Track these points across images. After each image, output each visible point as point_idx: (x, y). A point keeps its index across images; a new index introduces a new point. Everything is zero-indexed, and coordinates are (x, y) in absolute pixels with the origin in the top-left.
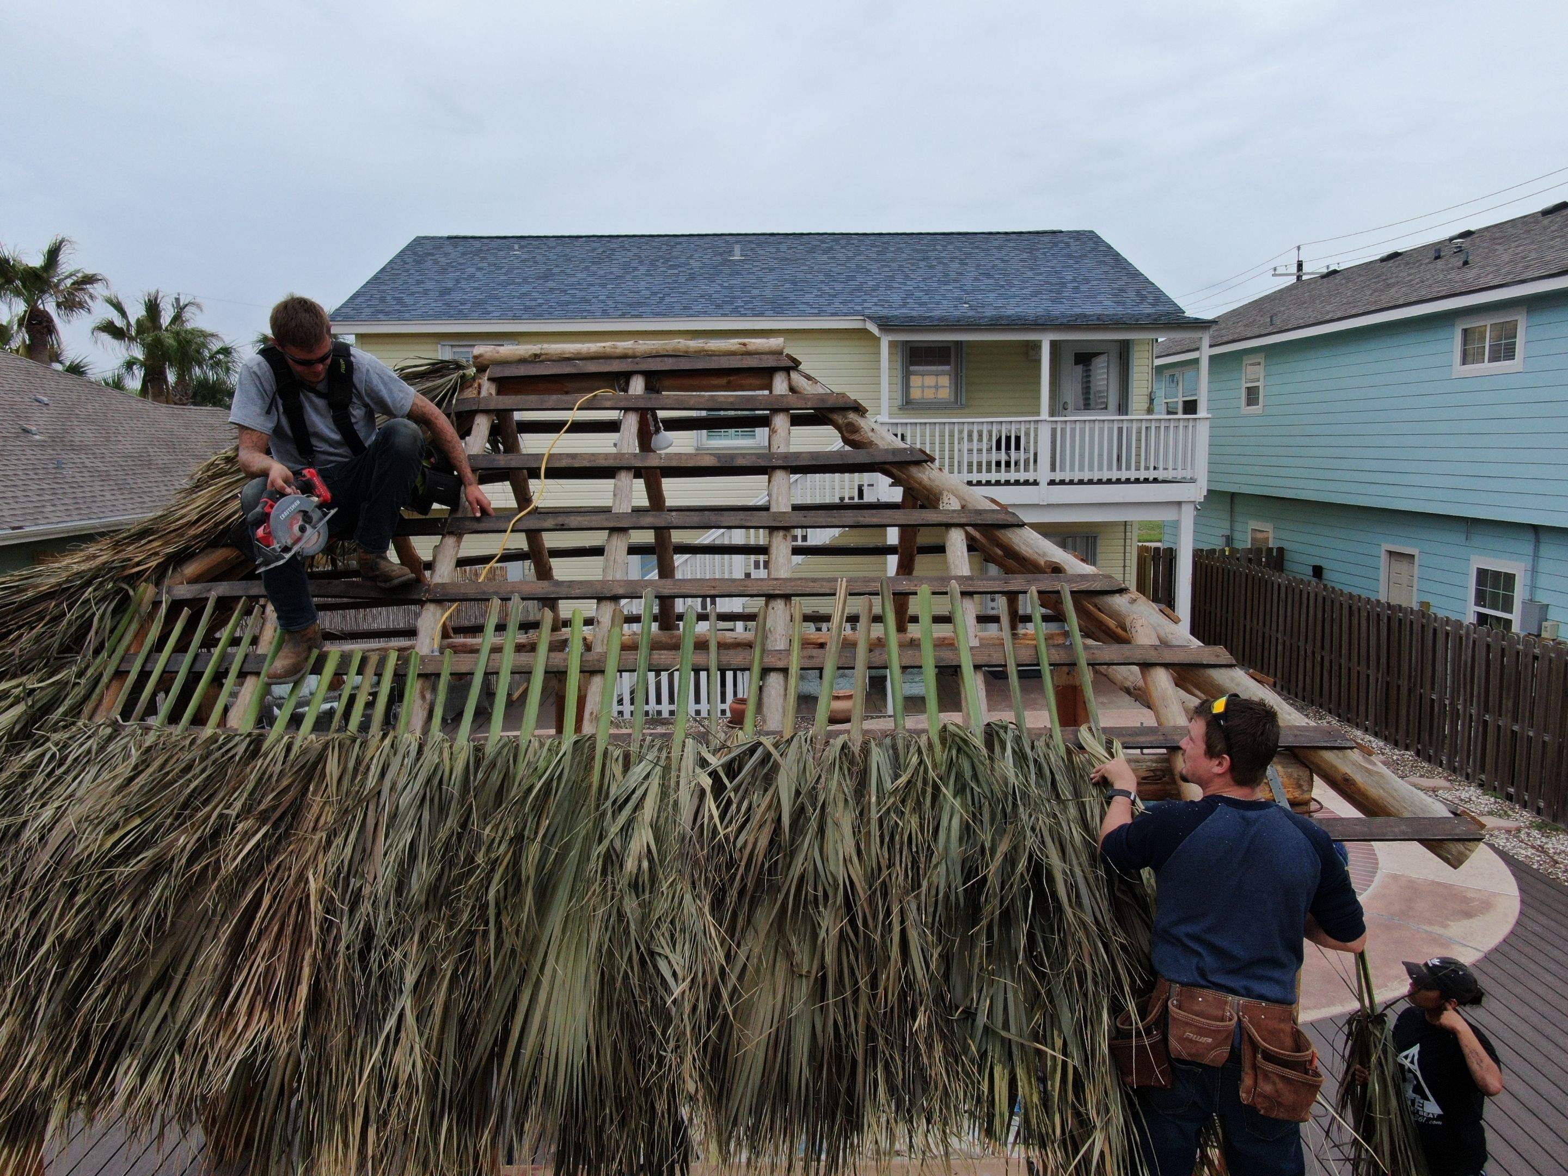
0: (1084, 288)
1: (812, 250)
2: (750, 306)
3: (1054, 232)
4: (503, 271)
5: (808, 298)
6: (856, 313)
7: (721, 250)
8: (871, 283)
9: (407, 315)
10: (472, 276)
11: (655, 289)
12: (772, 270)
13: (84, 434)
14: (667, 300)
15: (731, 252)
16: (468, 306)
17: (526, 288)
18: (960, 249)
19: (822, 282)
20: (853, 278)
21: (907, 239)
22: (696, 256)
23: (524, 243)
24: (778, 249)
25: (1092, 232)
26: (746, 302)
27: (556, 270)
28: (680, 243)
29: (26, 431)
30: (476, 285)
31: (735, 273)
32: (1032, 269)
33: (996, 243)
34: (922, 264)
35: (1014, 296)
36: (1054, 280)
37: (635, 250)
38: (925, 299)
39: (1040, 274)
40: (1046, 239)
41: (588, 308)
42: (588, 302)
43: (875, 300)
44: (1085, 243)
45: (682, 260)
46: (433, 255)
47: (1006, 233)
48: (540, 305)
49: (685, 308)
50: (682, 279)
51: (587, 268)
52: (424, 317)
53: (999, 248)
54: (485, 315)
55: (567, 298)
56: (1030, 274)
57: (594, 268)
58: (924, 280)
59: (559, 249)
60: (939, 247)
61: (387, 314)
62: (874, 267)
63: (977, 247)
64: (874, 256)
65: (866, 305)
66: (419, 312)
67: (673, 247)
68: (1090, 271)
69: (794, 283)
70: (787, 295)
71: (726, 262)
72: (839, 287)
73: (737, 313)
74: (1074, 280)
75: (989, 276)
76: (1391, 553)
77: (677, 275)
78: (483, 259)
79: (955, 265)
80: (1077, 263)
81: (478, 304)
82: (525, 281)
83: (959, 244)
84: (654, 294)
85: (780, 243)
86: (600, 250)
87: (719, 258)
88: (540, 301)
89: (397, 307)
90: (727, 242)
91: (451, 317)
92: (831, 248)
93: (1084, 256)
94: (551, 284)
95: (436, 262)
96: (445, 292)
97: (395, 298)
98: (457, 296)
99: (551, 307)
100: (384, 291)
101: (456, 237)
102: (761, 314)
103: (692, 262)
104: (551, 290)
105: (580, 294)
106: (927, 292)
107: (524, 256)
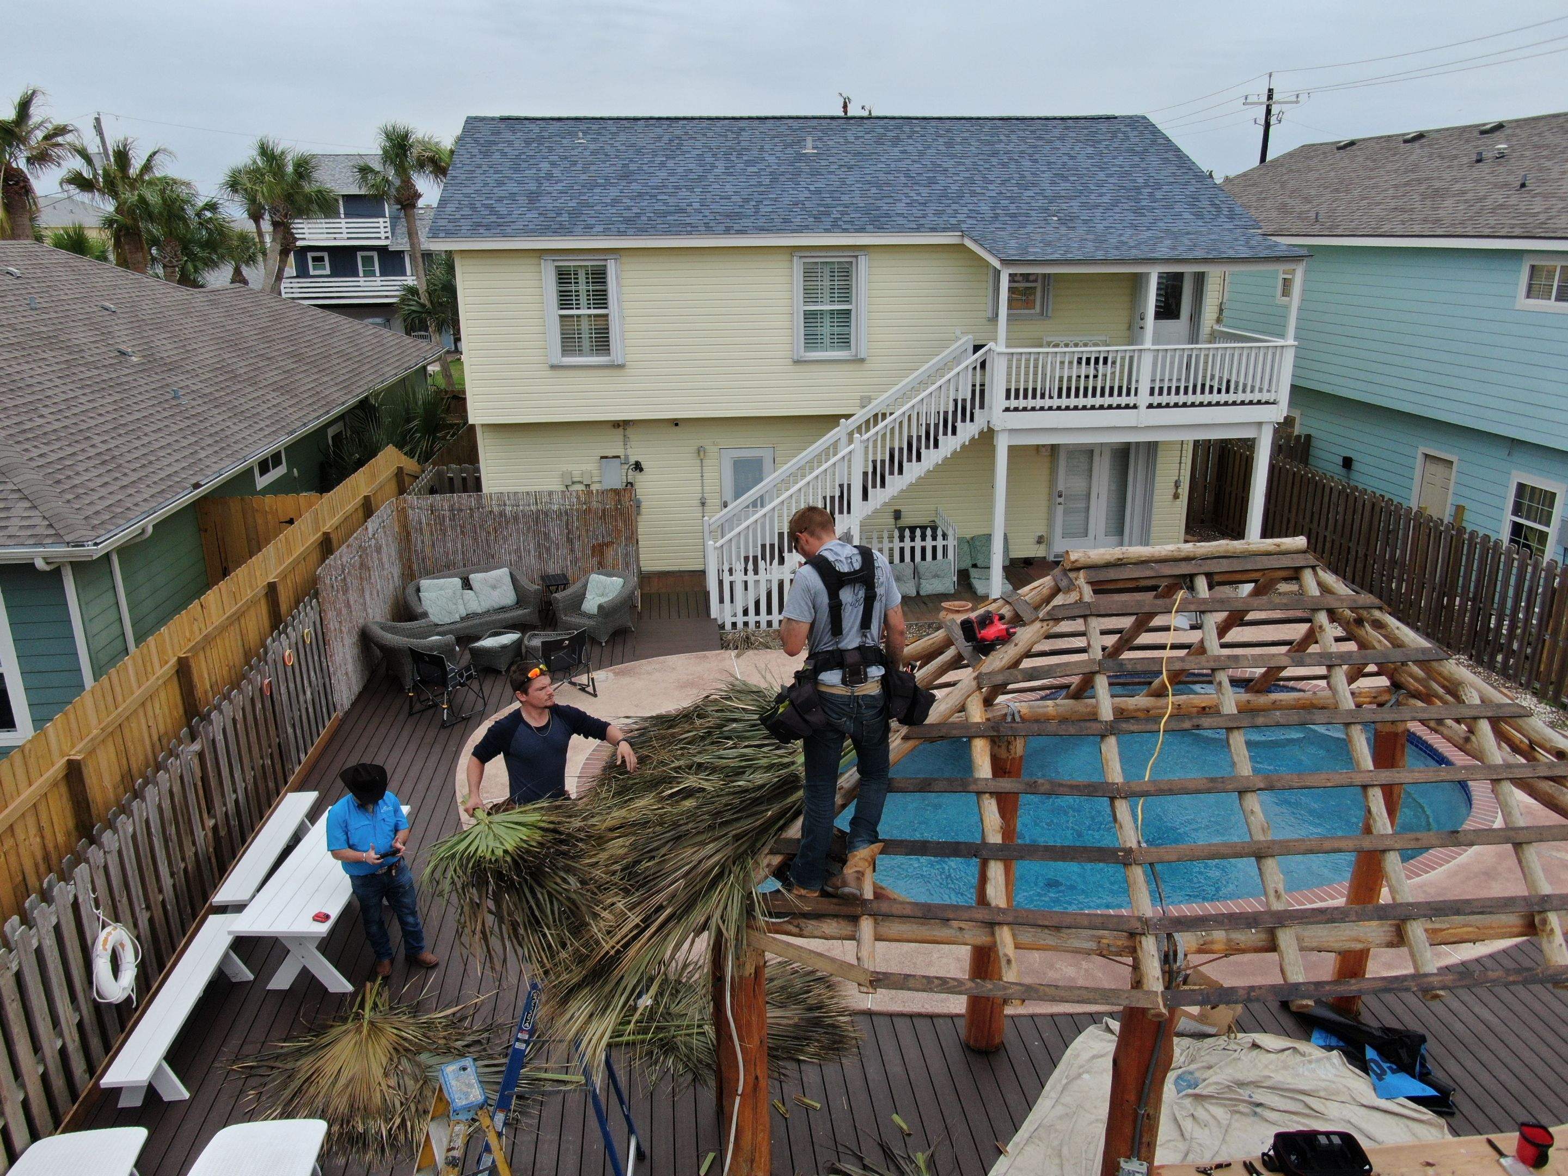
0: (1159, 194)
1: (879, 141)
2: (846, 218)
3: (1108, 118)
4: (579, 167)
5: (900, 207)
6: (953, 228)
7: (789, 140)
8: (954, 187)
9: (509, 230)
10: (549, 176)
11: (744, 194)
12: (850, 168)
13: (166, 348)
14: (764, 210)
15: (801, 142)
16: (565, 217)
17: (614, 192)
18: (1023, 139)
19: (905, 185)
20: (932, 182)
21: (968, 124)
22: (767, 147)
23: (584, 126)
24: (845, 138)
25: (1144, 118)
26: (843, 213)
27: (633, 167)
28: (743, 129)
29: (123, 353)
30: (559, 187)
31: (815, 173)
32: (1102, 169)
33: (1056, 133)
34: (994, 161)
35: (1097, 206)
36: (1129, 185)
37: (704, 140)
38: (1013, 209)
39: (1110, 176)
40: (1103, 126)
41: (688, 220)
42: (682, 211)
43: (965, 210)
44: (1141, 133)
45: (755, 153)
46: (495, 143)
47: (1062, 119)
48: (638, 215)
49: (786, 221)
50: (767, 181)
51: (663, 164)
52: (528, 232)
53: (1062, 138)
54: (588, 230)
55: (659, 206)
56: (1102, 175)
57: (670, 164)
58: (1003, 183)
59: (622, 137)
60: (1002, 137)
61: (488, 227)
62: (949, 163)
63: (1040, 138)
64: (943, 148)
65: (961, 217)
66: (519, 225)
67: (739, 134)
68: (1158, 171)
69: (879, 187)
70: (879, 203)
71: (801, 157)
72: (925, 191)
73: (835, 227)
74: (1146, 185)
75: (1065, 179)
76: (1426, 456)
77: (758, 174)
78: (550, 149)
79: (1026, 163)
80: (1143, 159)
81: (575, 214)
82: (607, 184)
83: (1021, 134)
84: (747, 201)
85: (844, 130)
86: (666, 138)
87: (789, 150)
88: (635, 210)
89: (493, 218)
90: (790, 128)
91: (555, 232)
92: (897, 138)
93: (1146, 151)
94: (634, 186)
95: (504, 154)
96: (533, 197)
97: (486, 206)
98: (546, 201)
99: (650, 219)
100: (467, 196)
101: (509, 119)
102: (862, 230)
103: (766, 155)
104: (640, 195)
105: (672, 201)
106: (1012, 199)
107: (592, 146)
